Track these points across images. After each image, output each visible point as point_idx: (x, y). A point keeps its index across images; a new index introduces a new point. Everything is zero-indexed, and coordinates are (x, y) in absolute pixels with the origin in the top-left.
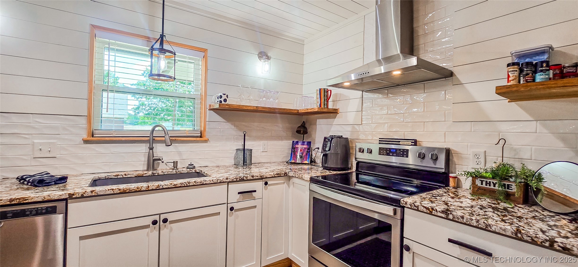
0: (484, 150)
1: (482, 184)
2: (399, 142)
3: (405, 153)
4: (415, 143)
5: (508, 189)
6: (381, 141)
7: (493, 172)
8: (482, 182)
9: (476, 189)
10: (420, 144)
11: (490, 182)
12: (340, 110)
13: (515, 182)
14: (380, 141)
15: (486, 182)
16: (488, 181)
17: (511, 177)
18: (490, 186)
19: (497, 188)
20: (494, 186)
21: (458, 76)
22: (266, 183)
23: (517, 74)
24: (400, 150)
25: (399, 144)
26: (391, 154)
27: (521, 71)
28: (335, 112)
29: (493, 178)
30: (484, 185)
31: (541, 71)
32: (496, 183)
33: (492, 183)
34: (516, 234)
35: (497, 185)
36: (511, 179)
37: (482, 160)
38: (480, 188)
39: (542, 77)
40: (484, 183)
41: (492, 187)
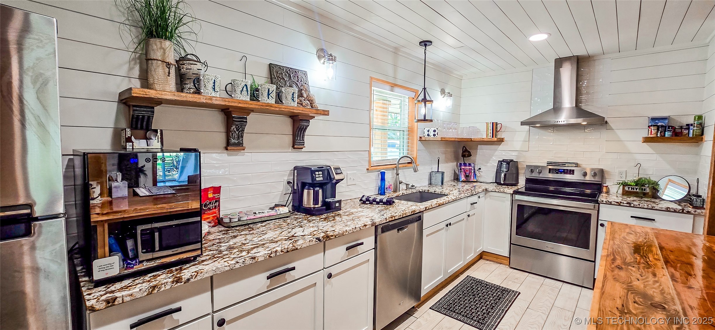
0: (625, 170)
1: (629, 189)
2: (565, 164)
3: (572, 172)
4: (577, 165)
5: (644, 191)
6: (549, 163)
7: (635, 182)
8: (629, 188)
9: (625, 192)
10: (580, 166)
11: (634, 188)
12: (505, 139)
13: (648, 187)
14: (547, 163)
15: (632, 188)
16: (633, 187)
17: (646, 184)
18: (634, 190)
19: (638, 190)
20: (636, 190)
21: (610, 124)
22: (479, 197)
23: (656, 131)
24: (567, 170)
25: (565, 166)
26: (559, 173)
27: (658, 130)
28: (501, 141)
29: (636, 185)
30: (630, 190)
31: (668, 131)
32: (637, 188)
33: (635, 188)
34: (667, 209)
35: (638, 189)
36: (646, 186)
37: (624, 175)
38: (627, 191)
39: (669, 134)
40: (630, 188)
41: (635, 190)
